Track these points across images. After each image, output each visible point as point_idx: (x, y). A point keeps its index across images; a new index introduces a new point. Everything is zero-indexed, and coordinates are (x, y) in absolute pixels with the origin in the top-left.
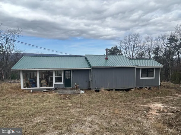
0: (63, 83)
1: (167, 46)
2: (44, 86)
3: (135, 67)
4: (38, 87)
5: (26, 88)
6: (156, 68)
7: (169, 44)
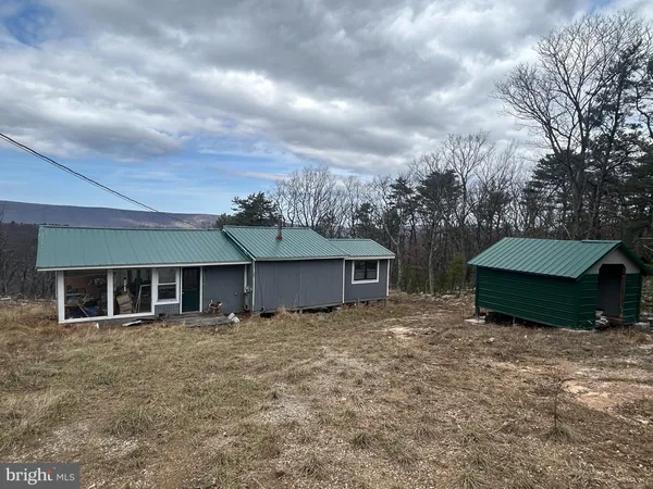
0: (178, 300)
1: (391, 203)
2: (126, 312)
3: (342, 259)
4: (111, 315)
5: (71, 320)
6: (381, 260)
7: (394, 197)
